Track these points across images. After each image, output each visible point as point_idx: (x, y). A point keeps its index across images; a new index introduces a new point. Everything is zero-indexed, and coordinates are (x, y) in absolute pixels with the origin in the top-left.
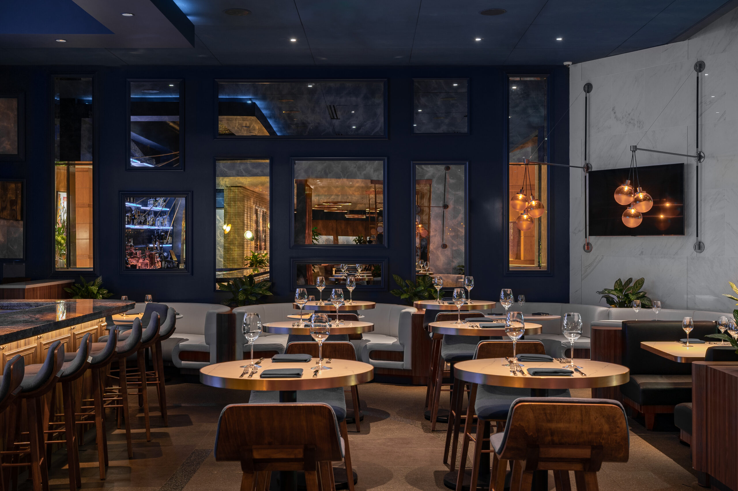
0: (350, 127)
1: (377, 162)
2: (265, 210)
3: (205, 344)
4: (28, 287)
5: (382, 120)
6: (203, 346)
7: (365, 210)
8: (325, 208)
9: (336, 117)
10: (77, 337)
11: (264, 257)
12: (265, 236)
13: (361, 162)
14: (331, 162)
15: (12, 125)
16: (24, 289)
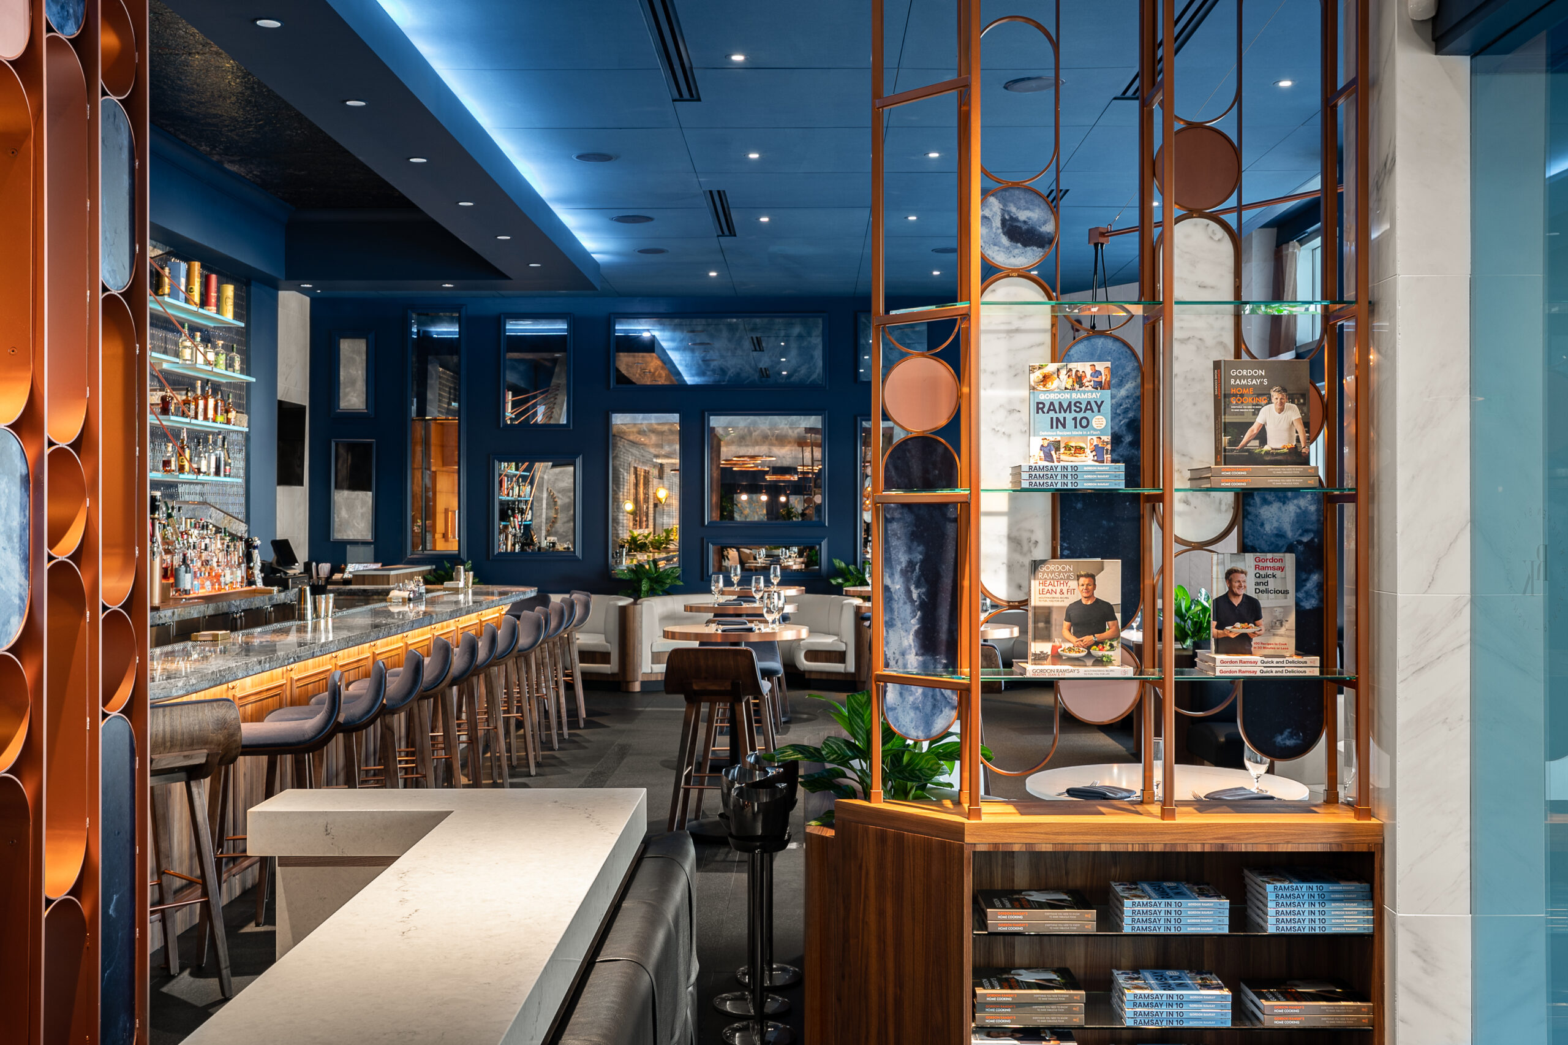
0: (780, 374)
1: (813, 417)
2: (647, 469)
3: (605, 643)
4: (393, 573)
5: (820, 363)
6: (603, 645)
7: (796, 469)
8: (735, 464)
9: (758, 348)
10: (484, 624)
11: (646, 538)
12: (647, 508)
13: (794, 418)
14: (757, 418)
15: (360, 372)
16: (389, 576)
